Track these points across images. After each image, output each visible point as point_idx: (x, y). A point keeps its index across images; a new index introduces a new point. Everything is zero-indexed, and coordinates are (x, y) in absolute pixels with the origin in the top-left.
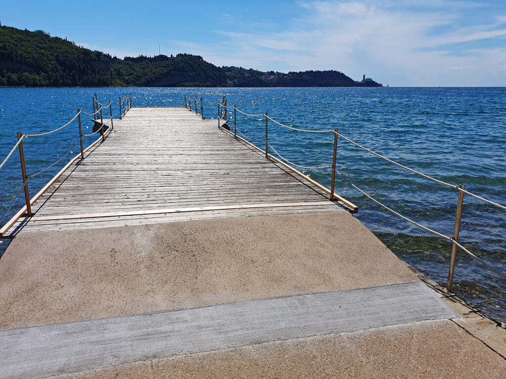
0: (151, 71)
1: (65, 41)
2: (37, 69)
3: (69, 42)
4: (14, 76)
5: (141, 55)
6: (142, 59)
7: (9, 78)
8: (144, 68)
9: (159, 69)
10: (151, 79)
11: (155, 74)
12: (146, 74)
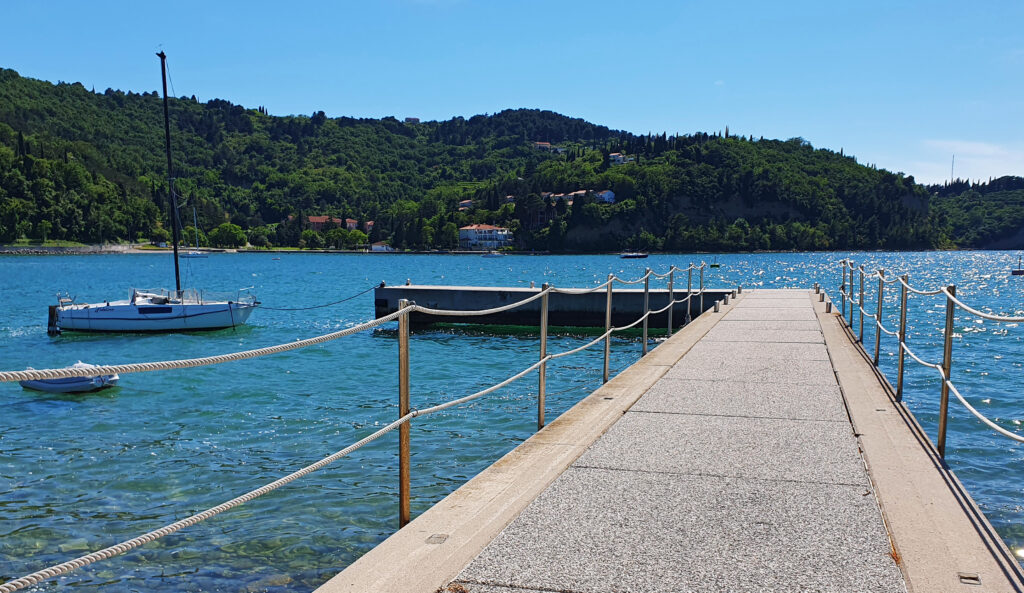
0: (990, 214)
1: (840, 155)
2: (812, 214)
3: (848, 158)
4: (780, 230)
5: (955, 179)
6: (958, 187)
7: (772, 233)
8: (968, 209)
9: (1007, 208)
10: (990, 231)
11: (1000, 219)
12: (976, 222)
